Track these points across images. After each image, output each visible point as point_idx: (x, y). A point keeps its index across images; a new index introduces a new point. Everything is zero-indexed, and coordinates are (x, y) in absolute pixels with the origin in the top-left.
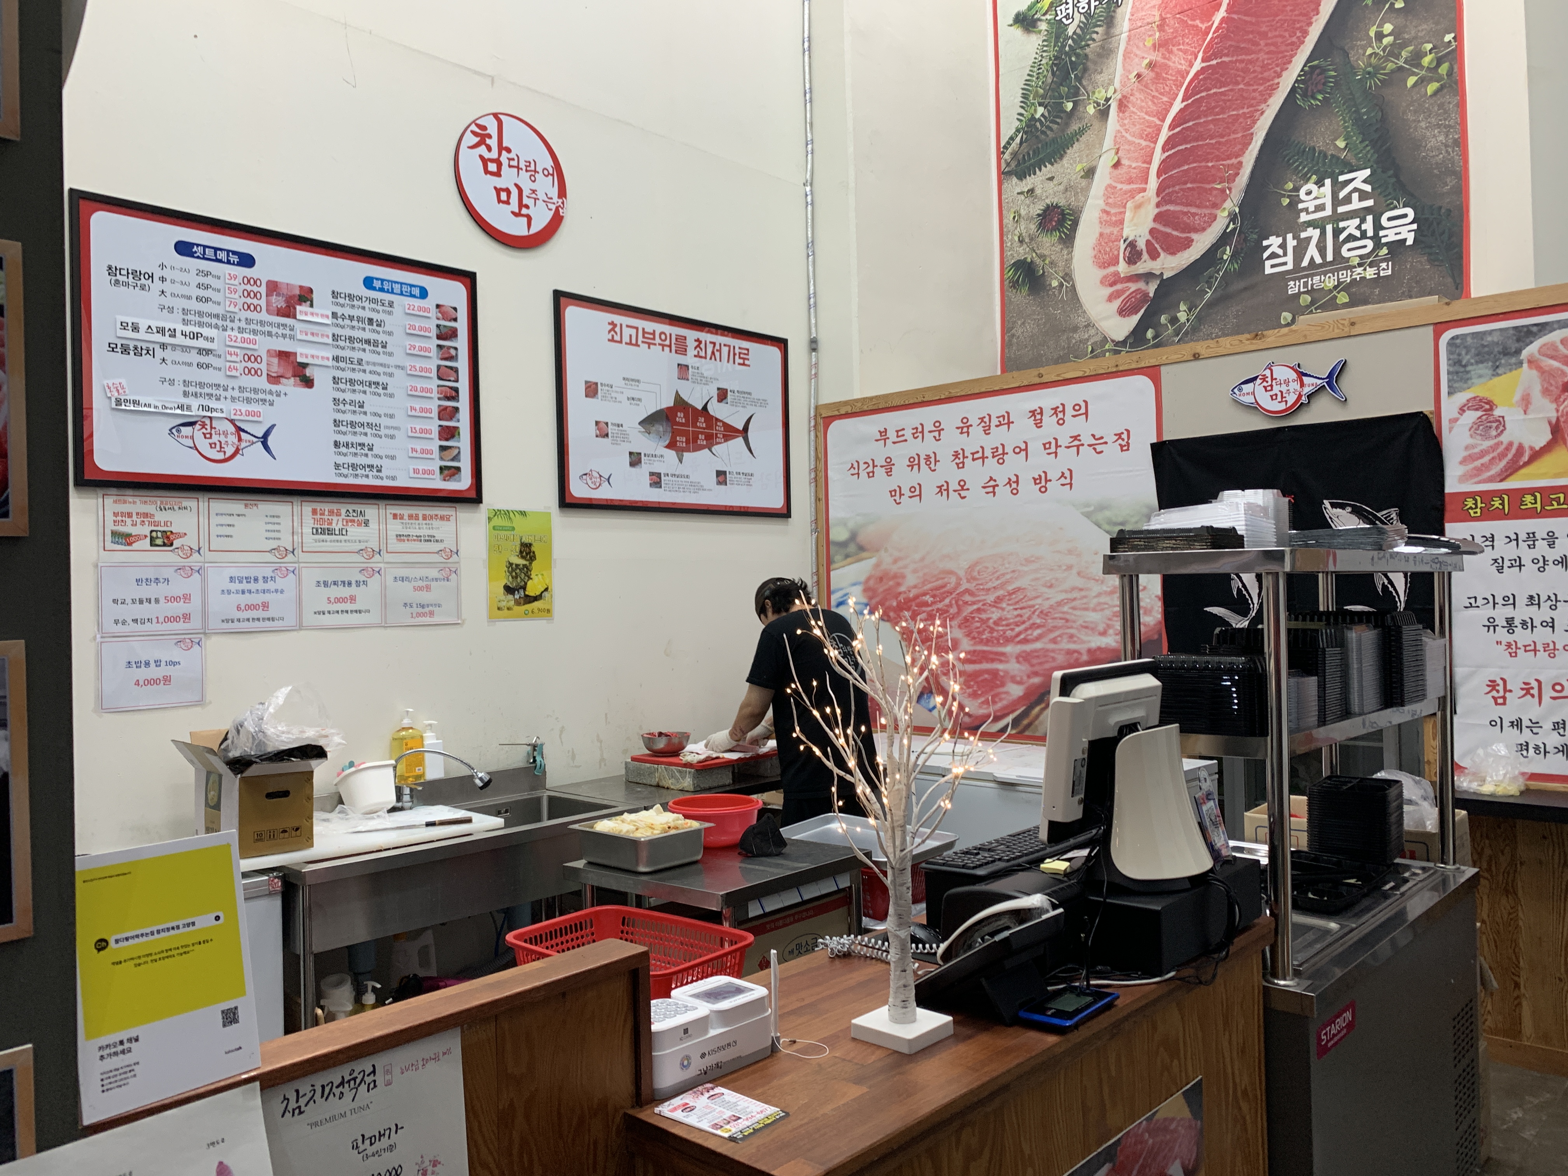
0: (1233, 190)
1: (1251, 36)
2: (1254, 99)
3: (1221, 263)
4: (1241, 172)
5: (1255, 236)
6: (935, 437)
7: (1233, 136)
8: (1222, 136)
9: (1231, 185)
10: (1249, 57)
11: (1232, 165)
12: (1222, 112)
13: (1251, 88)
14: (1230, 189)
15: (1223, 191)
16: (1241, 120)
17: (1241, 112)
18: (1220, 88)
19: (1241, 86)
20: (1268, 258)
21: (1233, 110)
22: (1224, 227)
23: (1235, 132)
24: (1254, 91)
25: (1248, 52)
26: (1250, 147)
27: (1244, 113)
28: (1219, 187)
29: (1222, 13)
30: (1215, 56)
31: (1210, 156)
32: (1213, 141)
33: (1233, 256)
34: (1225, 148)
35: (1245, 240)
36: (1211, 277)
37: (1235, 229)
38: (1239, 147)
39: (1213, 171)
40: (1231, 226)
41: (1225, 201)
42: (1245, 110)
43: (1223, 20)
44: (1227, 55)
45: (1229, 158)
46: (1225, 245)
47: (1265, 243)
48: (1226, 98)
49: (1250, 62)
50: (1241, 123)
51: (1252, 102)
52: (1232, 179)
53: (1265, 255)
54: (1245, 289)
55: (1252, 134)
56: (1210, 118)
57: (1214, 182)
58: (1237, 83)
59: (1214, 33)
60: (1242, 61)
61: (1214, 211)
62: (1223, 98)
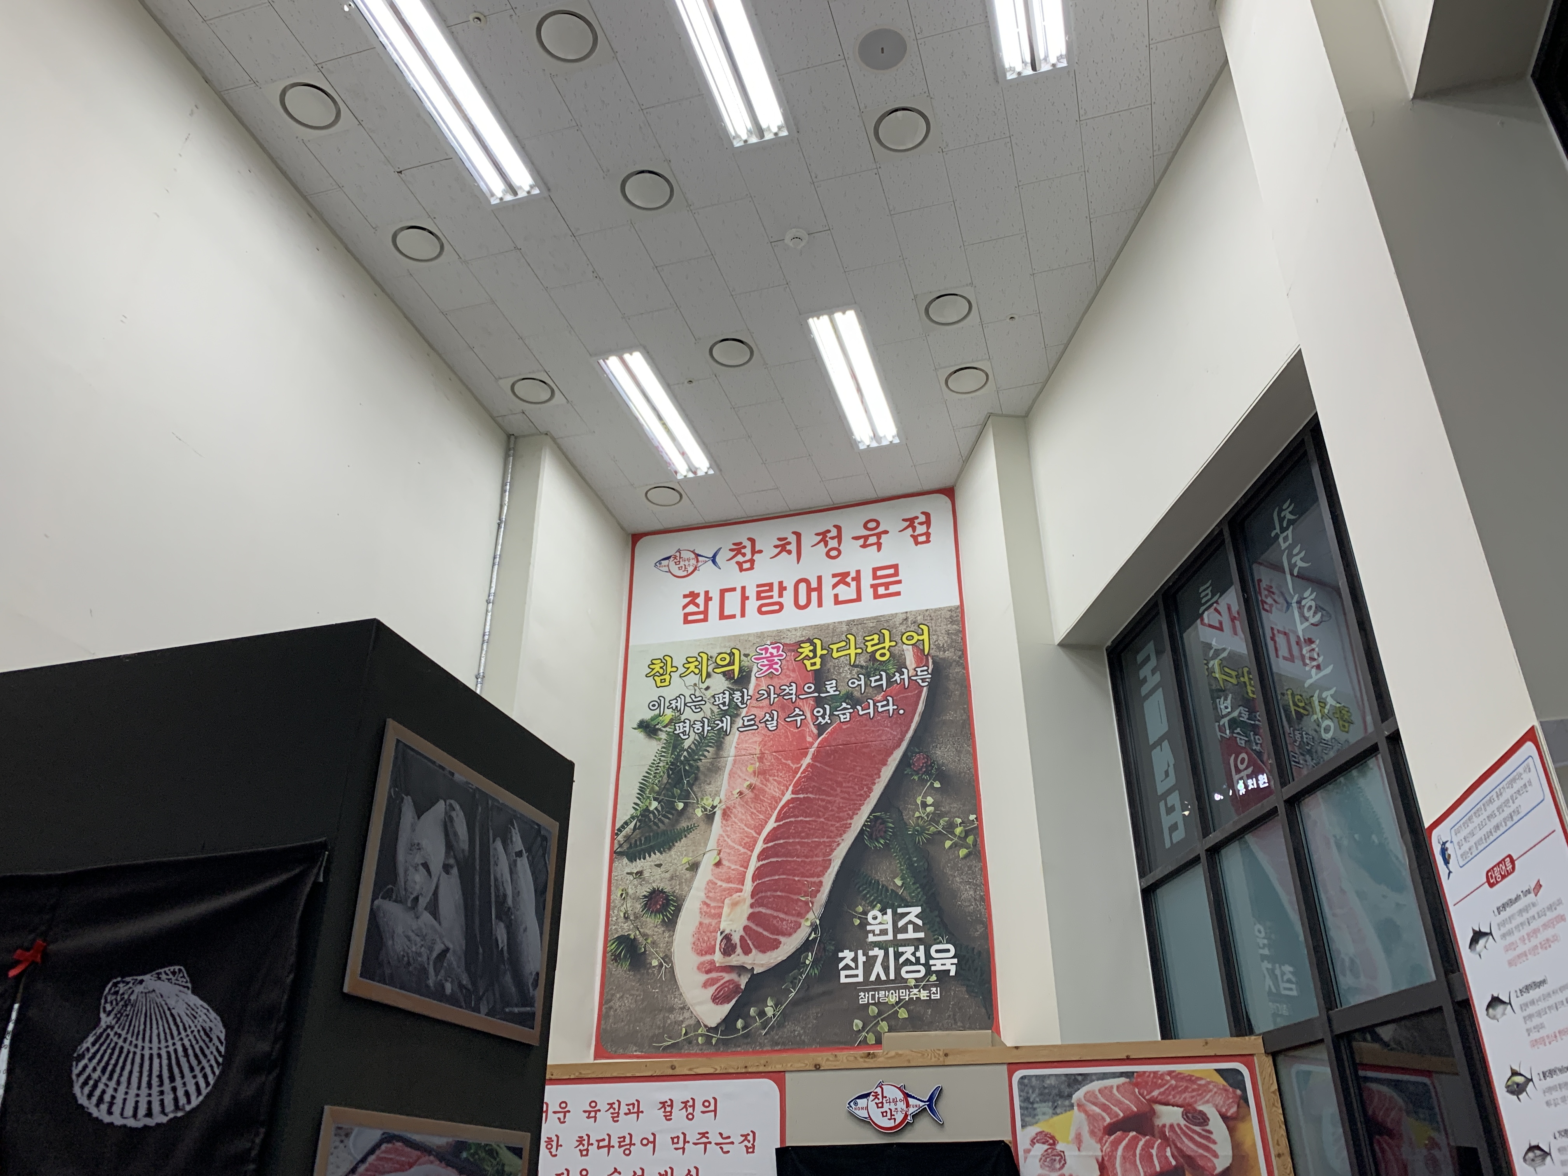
0: (815, 904)
1: (830, 782)
2: (832, 832)
3: (804, 967)
4: (822, 889)
5: (833, 948)
6: (559, 1119)
7: (815, 859)
8: (806, 857)
9: (814, 900)
10: (829, 798)
11: (814, 882)
12: (807, 836)
13: (830, 823)
14: (812, 903)
15: (806, 903)
16: (822, 847)
17: (822, 840)
18: (806, 817)
19: (822, 820)
20: (842, 969)
21: (816, 838)
22: (808, 935)
23: (817, 856)
24: (832, 825)
25: (829, 795)
26: (829, 871)
27: (824, 842)
28: (803, 899)
29: (807, 760)
30: (802, 791)
31: (797, 872)
32: (799, 860)
33: (815, 962)
34: (808, 867)
35: (824, 949)
36: (795, 978)
37: (815, 939)
38: (819, 869)
39: (799, 885)
40: (813, 935)
41: (808, 912)
42: (825, 839)
43: (809, 765)
44: (811, 793)
45: (812, 876)
46: (807, 950)
47: (841, 955)
48: (811, 826)
49: (829, 802)
50: (822, 849)
51: (831, 834)
52: (814, 894)
53: (841, 965)
54: (824, 993)
55: (830, 860)
56: (797, 840)
57: (799, 894)
58: (819, 817)
59: (802, 773)
60: (823, 800)
61: (799, 920)
62: (808, 826)
